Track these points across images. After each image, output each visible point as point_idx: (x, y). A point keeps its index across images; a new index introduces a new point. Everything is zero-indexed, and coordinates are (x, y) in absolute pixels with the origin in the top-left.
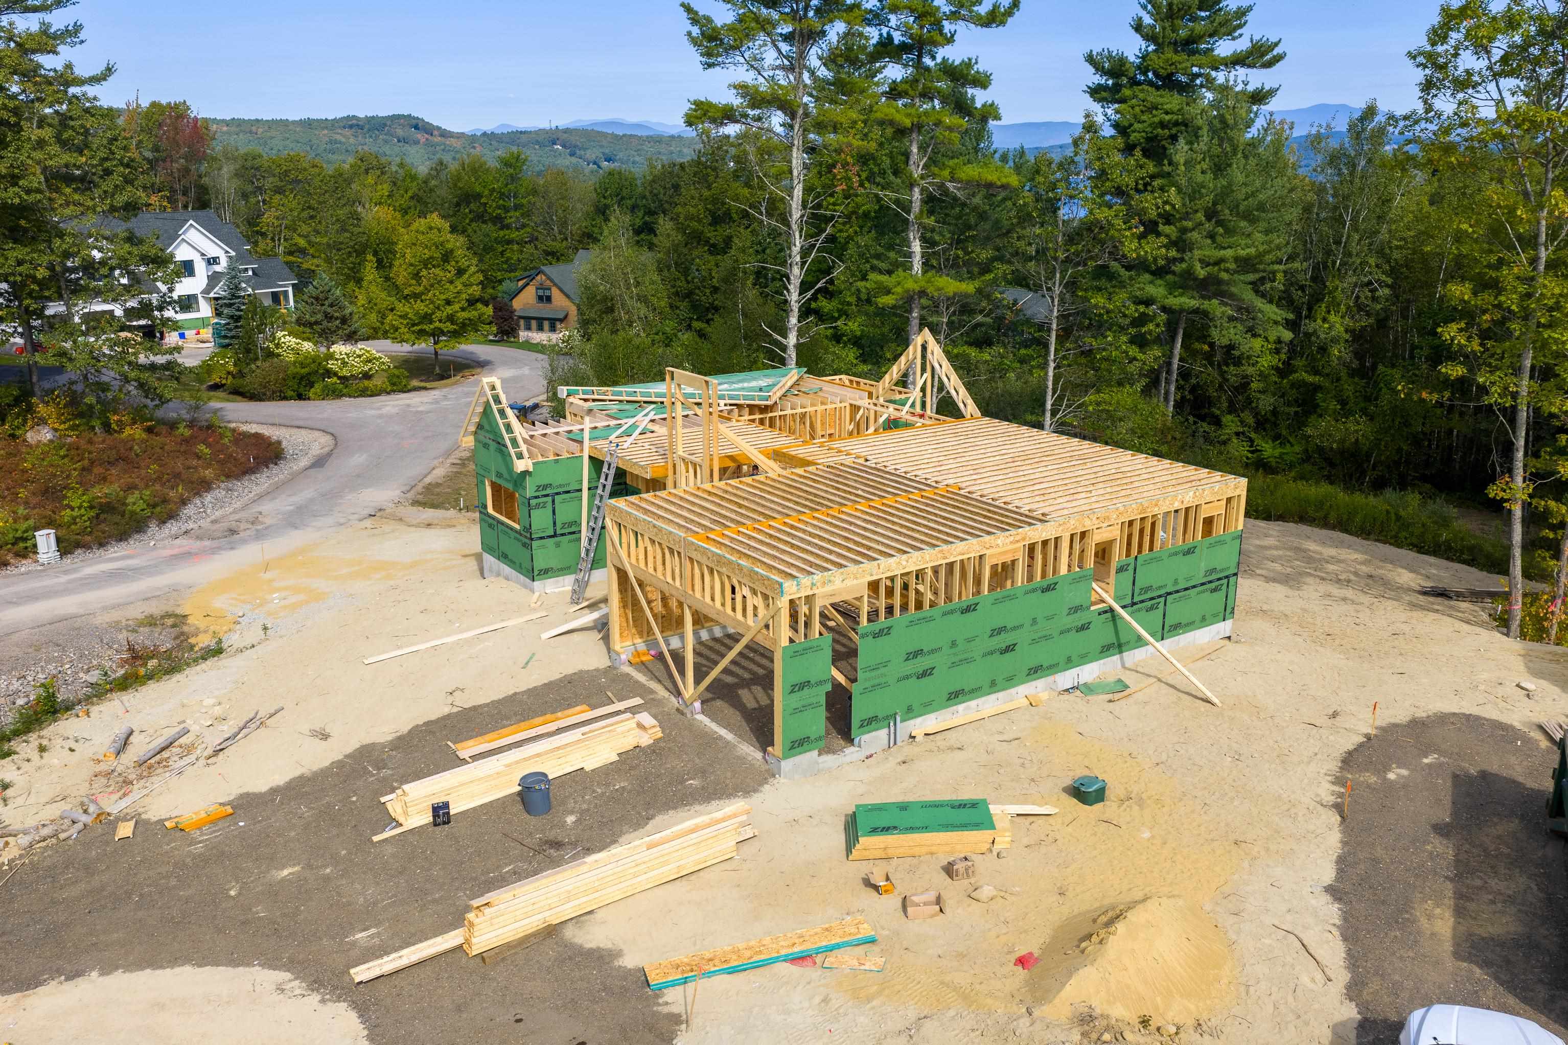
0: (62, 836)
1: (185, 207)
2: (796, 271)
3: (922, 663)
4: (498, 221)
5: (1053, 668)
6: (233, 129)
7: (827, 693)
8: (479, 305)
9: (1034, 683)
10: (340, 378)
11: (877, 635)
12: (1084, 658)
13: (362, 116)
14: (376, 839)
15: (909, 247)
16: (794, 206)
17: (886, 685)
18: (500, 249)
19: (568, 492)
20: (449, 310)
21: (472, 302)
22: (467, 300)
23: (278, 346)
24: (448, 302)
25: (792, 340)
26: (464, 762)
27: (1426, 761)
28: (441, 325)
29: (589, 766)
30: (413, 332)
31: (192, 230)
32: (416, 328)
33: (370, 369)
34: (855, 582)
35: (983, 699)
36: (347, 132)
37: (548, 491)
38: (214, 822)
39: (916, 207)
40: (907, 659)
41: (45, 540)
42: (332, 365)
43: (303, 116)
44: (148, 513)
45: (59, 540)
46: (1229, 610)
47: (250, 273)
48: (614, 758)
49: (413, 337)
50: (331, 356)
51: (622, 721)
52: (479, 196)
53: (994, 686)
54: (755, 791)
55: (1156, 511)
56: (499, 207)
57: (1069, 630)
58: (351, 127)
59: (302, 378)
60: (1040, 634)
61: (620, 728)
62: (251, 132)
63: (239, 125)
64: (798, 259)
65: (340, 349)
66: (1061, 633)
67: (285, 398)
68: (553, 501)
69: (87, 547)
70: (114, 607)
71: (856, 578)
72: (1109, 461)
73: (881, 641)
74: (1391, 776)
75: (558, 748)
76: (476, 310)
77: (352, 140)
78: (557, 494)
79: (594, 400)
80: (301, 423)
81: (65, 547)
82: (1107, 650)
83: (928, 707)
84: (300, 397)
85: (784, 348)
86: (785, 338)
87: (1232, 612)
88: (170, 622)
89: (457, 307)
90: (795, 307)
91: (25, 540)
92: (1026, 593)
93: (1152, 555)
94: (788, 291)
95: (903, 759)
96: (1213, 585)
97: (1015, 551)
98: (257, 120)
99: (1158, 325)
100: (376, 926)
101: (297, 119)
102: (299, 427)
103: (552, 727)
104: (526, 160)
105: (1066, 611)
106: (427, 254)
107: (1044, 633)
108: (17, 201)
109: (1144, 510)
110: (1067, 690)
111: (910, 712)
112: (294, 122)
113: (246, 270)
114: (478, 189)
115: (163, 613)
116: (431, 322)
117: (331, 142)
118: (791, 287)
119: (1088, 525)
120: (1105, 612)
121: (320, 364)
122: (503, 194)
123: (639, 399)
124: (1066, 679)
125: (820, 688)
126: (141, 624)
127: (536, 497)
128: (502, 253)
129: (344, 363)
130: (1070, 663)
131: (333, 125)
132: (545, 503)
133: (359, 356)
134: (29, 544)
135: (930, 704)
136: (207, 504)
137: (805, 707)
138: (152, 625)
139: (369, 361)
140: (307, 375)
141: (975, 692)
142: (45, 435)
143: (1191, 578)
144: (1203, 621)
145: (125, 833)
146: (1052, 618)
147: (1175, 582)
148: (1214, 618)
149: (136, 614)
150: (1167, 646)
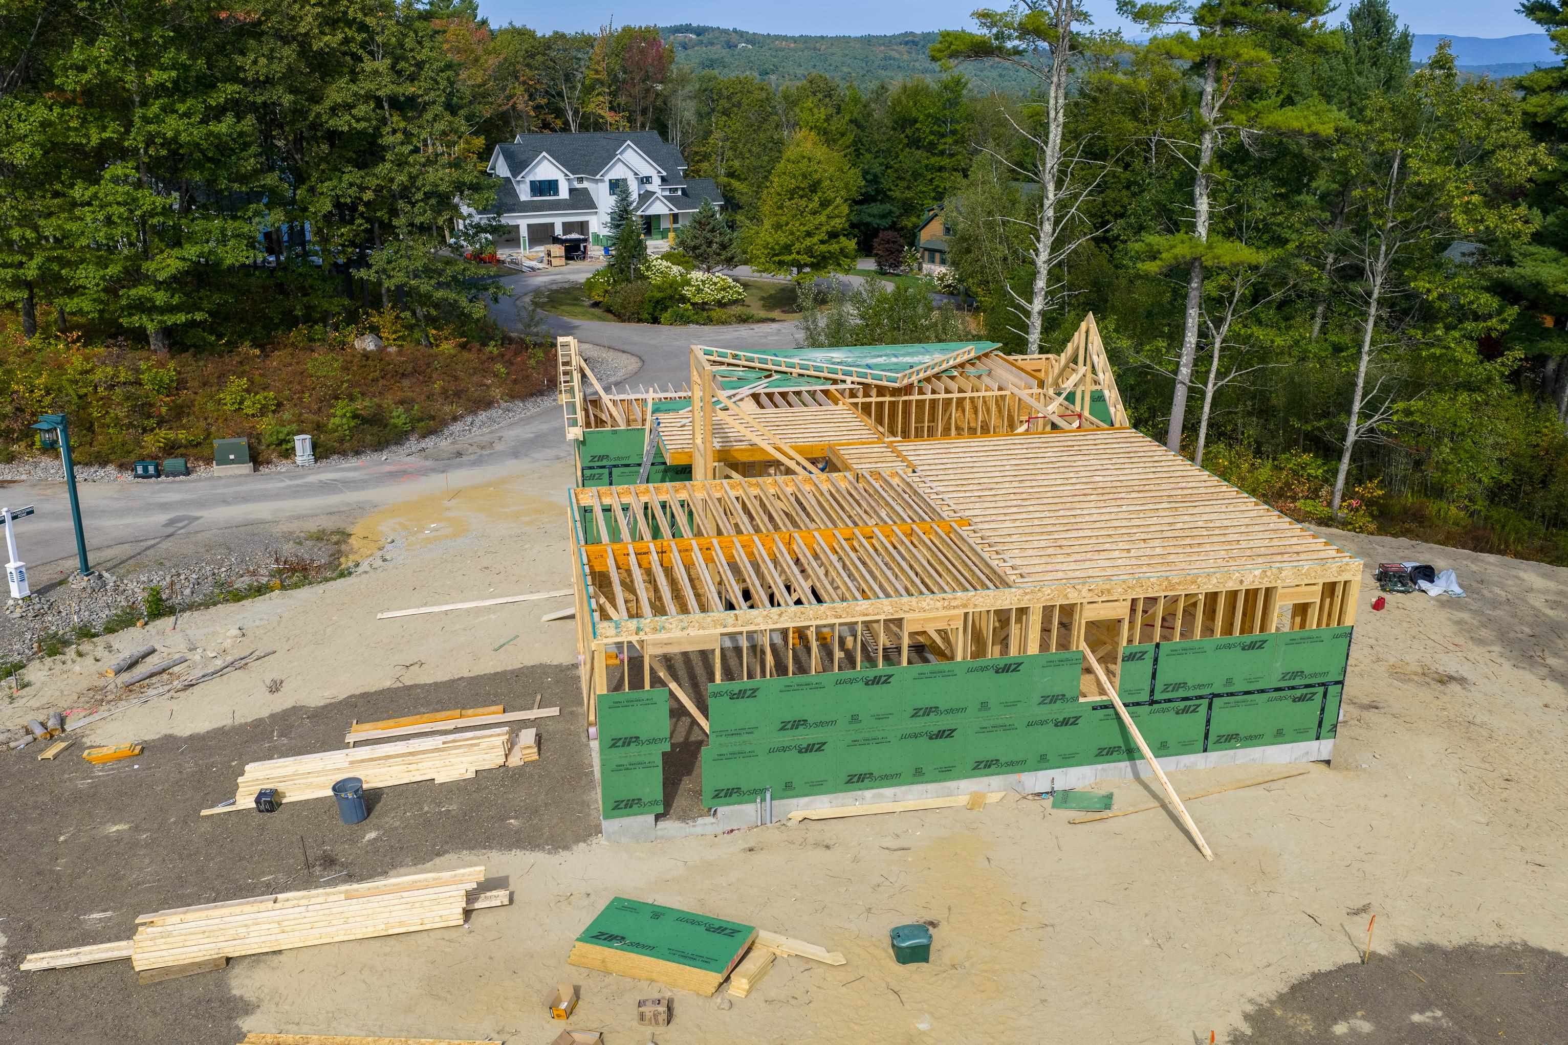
0: (12, 745)
1: (643, 126)
2: (1048, 227)
3: (806, 736)
4: (931, 148)
5: (1016, 765)
6: (801, 46)
7: (664, 754)
8: (842, 239)
9: (986, 780)
10: (692, 304)
11: (734, 696)
12: (1068, 759)
13: (918, 32)
14: (204, 812)
15: (1194, 205)
16: (1049, 152)
17: (751, 755)
18: (929, 177)
19: (628, 466)
20: (808, 242)
21: (833, 235)
22: (828, 233)
23: (648, 268)
24: (809, 234)
25: (1038, 305)
26: (347, 746)
27: (1416, 1018)
28: (799, 257)
29: (441, 778)
30: (774, 263)
31: (630, 150)
32: (776, 259)
33: (723, 297)
34: (701, 632)
35: (904, 788)
36: (902, 48)
37: (604, 463)
38: (119, 760)
39: (1206, 158)
40: (782, 729)
41: (302, 444)
42: (687, 291)
43: (864, 33)
44: (408, 427)
45: (314, 446)
46: (1326, 725)
47: (680, 193)
48: (471, 775)
49: (773, 267)
50: (688, 283)
51: (491, 736)
52: (916, 121)
53: (918, 775)
54: (566, 848)
55: (1193, 589)
56: (932, 133)
57: (1042, 723)
58: (907, 43)
59: (657, 302)
60: (992, 723)
61: (485, 743)
62: (815, 49)
63: (806, 42)
64: (1050, 213)
65: (697, 275)
66: (1029, 724)
67: (640, 321)
68: (610, 473)
69: (343, 453)
70: (298, 518)
71: (704, 628)
72: (1216, 509)
73: (741, 703)
74: (1340, 1029)
75: (411, 754)
76: (838, 242)
77: (906, 57)
78: (615, 466)
79: (729, 364)
80: (626, 348)
81: (320, 452)
82: (1105, 754)
83: (816, 787)
84: (655, 321)
85: (1028, 314)
86: (1031, 303)
87: (1334, 729)
88: (335, 538)
89: (815, 240)
90: (1043, 270)
91: (289, 441)
92: (970, 670)
93: (1187, 644)
94: (1036, 250)
95: (751, 844)
96: (1298, 693)
97: (950, 619)
98: (822, 37)
99: (1504, 321)
100: (114, 909)
101: (859, 35)
102: (624, 352)
103: (450, 724)
104: (966, 84)
105: (1037, 698)
106: (794, 183)
107: (1000, 722)
108: (346, 128)
109: (1171, 586)
110: (1041, 794)
111: (789, 789)
112: (856, 39)
113: (676, 189)
114: (914, 114)
115: (334, 529)
116: (790, 253)
117: (885, 59)
118: (1040, 246)
119: (1073, 597)
120: (1106, 707)
121: (676, 289)
122: (938, 119)
123: (770, 367)
124: (1039, 780)
125: (653, 747)
126: (310, 537)
127: (590, 468)
128: (931, 180)
129: (699, 290)
130: (1043, 762)
131: (890, 42)
132: (601, 475)
133: (715, 284)
134: (289, 446)
135: (820, 783)
136: (478, 422)
137: (633, 766)
138: (319, 539)
139: (724, 289)
140: (664, 299)
141: (890, 778)
142: (368, 344)
143: (1257, 680)
144: (1280, 736)
145: (50, 753)
146: (1014, 704)
147: (1229, 682)
148: (1300, 735)
149: (312, 526)
150: (1214, 757)
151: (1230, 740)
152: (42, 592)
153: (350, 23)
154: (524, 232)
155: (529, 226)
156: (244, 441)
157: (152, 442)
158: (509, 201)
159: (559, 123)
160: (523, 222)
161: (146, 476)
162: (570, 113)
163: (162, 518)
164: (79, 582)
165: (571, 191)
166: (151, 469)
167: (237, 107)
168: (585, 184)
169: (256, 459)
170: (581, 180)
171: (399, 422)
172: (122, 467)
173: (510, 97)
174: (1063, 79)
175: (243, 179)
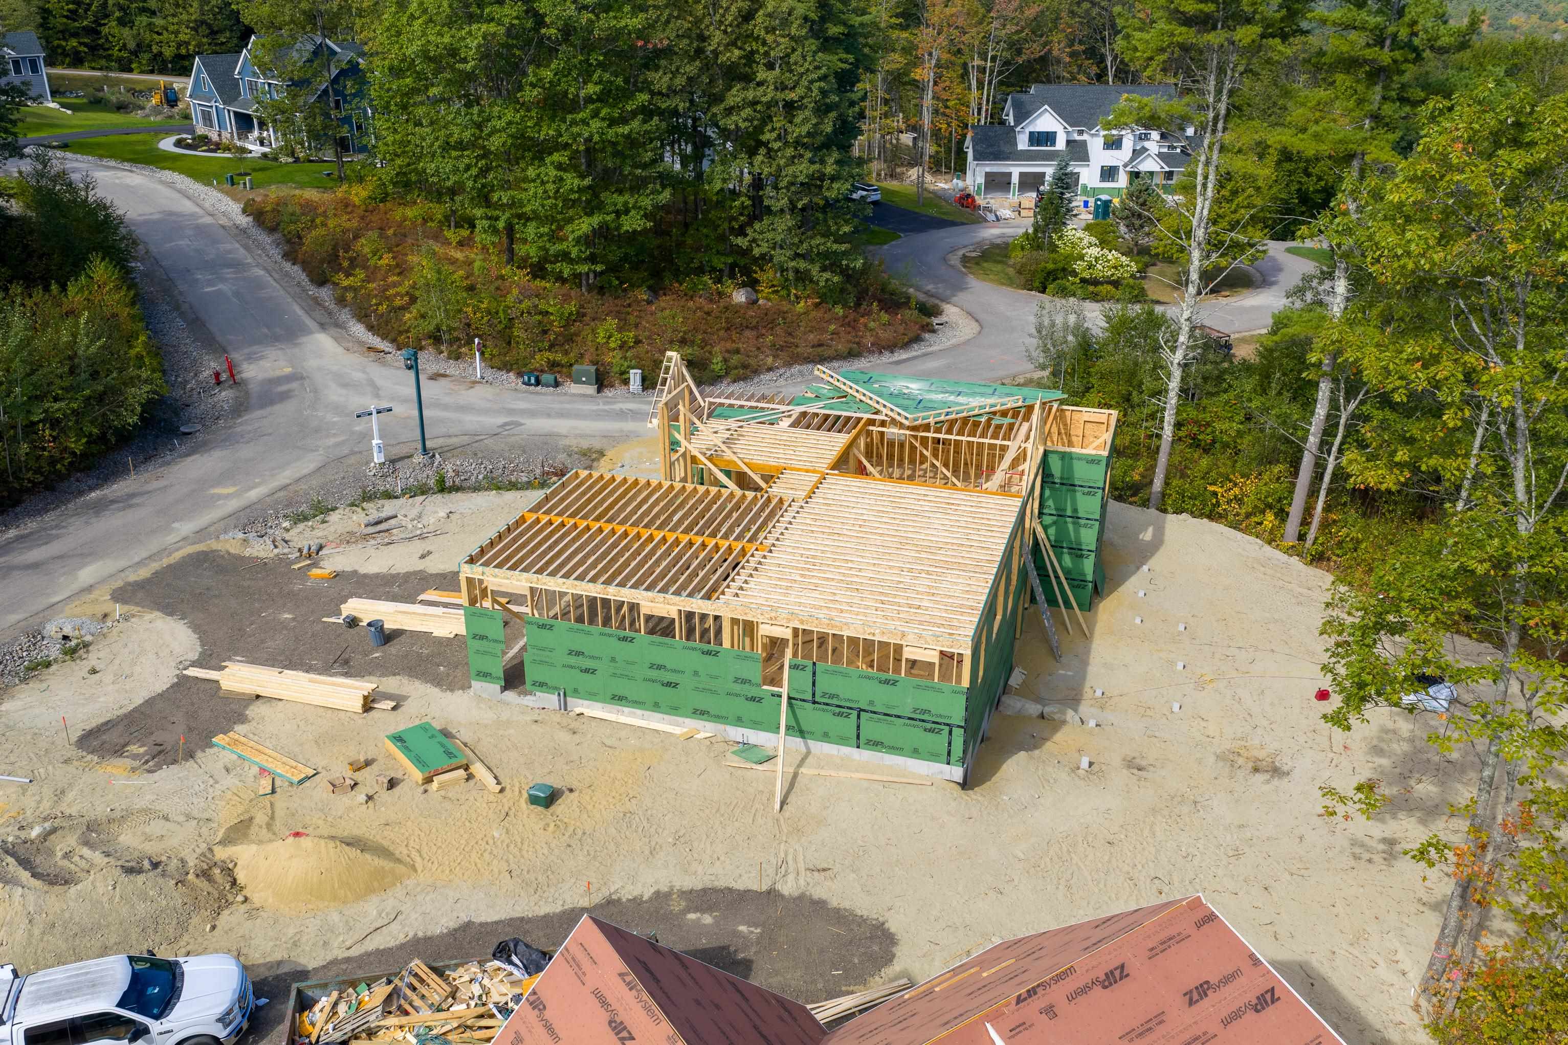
3: (584, 663)
5: (719, 718)
9: (701, 723)
10: (1081, 279)
11: (540, 626)
14: (324, 620)
17: (552, 665)
34: (518, 583)
35: (648, 713)
40: (570, 654)
41: (635, 376)
42: (1079, 266)
44: (723, 373)
45: (644, 379)
46: (954, 756)
48: (452, 635)
50: (1081, 258)
53: (656, 707)
57: (737, 695)
59: (1049, 273)
60: (704, 686)
65: (1093, 251)
66: (728, 694)
73: (544, 632)
74: (693, 916)
81: (648, 384)
83: (592, 696)
84: (1043, 291)
87: (960, 760)
91: (626, 373)
93: (837, 669)
96: (929, 726)
97: (670, 612)
105: (732, 678)
107: (708, 687)
109: (824, 626)
110: (738, 743)
111: (576, 693)
115: (601, 448)
120: (780, 696)
121: (1071, 262)
124: (736, 733)
125: (496, 644)
126: (583, 452)
129: (1091, 266)
130: (739, 721)
134: (626, 376)
135: (595, 694)
136: (788, 374)
137: (485, 653)
138: (585, 455)
139: (1116, 268)
140: (1055, 270)
141: (638, 704)
142: (740, 297)
143: (893, 707)
144: (915, 753)
145: (296, 567)
146: (716, 677)
147: (871, 703)
148: (933, 756)
149: (585, 444)
150: (866, 755)
151: (875, 744)
152: (393, 462)
153: (757, 39)
154: (1015, 179)
155: (1021, 174)
156: (593, 369)
157: (540, 359)
158: (1006, 149)
159: (1094, 70)
160: (1016, 170)
161: (528, 384)
162: (1110, 59)
163: (501, 420)
164: (418, 459)
165: (1069, 142)
166: (533, 381)
167: (647, 112)
168: (1085, 137)
169: (601, 382)
170: (1081, 133)
171: (717, 367)
172: (520, 374)
173: (1045, 44)
174: (1215, 157)
175: (645, 166)
